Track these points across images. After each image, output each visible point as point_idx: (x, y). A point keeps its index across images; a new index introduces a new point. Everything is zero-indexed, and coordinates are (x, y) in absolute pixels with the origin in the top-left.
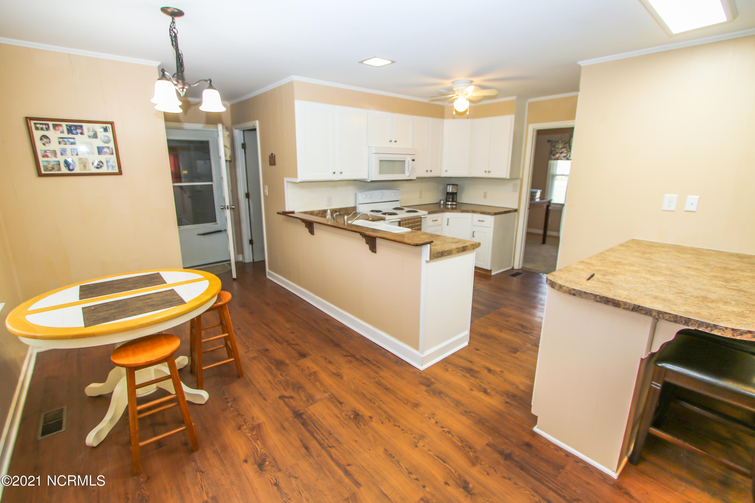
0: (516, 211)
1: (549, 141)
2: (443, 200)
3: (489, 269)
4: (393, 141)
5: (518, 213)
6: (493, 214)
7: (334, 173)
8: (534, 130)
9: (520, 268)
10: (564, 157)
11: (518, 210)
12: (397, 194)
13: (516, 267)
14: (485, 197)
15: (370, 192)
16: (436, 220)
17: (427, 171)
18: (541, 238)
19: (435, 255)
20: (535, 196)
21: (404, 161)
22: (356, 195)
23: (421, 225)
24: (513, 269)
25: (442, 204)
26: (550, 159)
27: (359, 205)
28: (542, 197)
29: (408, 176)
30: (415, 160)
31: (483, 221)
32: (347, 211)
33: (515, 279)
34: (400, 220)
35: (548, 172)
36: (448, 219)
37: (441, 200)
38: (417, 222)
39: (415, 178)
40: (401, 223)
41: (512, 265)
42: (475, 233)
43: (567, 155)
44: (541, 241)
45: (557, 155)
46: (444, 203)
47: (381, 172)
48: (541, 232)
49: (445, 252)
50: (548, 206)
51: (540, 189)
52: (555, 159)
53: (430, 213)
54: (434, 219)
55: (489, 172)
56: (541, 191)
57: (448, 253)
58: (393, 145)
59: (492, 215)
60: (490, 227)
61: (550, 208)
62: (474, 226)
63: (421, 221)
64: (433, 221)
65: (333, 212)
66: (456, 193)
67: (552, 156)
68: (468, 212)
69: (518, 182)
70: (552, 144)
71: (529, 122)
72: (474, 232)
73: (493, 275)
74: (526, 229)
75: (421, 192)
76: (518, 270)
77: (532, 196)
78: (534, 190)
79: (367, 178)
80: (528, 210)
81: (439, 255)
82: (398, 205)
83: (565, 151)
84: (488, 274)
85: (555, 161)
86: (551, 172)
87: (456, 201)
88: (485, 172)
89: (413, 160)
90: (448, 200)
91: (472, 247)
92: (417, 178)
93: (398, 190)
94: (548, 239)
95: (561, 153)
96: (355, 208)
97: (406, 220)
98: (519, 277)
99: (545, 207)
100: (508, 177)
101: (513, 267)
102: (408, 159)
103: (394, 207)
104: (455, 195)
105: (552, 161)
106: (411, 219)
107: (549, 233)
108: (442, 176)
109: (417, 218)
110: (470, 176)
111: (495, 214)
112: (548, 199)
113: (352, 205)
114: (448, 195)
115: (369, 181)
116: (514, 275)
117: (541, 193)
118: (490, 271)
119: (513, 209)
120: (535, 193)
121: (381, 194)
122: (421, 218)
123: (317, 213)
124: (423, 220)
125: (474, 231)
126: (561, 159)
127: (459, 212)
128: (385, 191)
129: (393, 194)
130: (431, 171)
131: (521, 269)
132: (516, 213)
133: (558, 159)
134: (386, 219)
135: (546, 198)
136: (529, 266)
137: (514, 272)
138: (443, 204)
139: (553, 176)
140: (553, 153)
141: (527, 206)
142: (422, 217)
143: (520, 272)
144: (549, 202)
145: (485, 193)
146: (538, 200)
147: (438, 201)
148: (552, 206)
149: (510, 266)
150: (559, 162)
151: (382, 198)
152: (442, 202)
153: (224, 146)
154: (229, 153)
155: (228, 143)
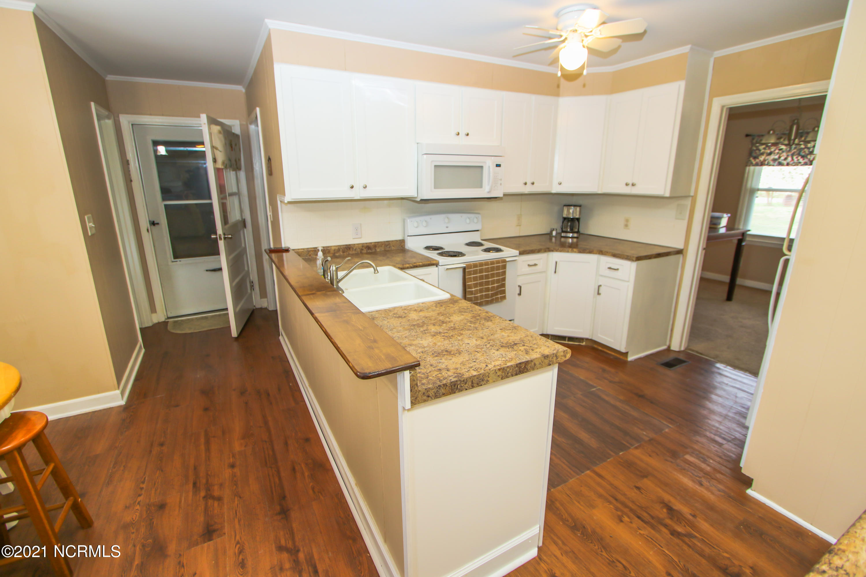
0: (679, 252)
1: (747, 136)
2: (555, 230)
3: (623, 350)
4: (463, 134)
5: (683, 255)
6: (634, 259)
7: (352, 187)
8: (723, 107)
9: (682, 349)
10: (774, 160)
11: (684, 251)
12: (475, 220)
13: (675, 346)
14: (626, 226)
15: (427, 218)
16: (535, 265)
17: (526, 184)
18: (726, 289)
19: (431, 393)
20: (719, 224)
21: (482, 167)
22: (404, 221)
23: (504, 273)
24: (668, 350)
25: (553, 236)
26: (748, 164)
27: (408, 237)
28: (730, 226)
29: (489, 192)
30: (502, 166)
31: (618, 269)
32: (388, 246)
33: (670, 373)
34: (465, 266)
35: (744, 184)
36: (556, 263)
37: (553, 230)
38: (498, 268)
39: (501, 195)
40: (467, 270)
41: (668, 344)
42: (601, 288)
43: (779, 157)
44: (725, 296)
45: (762, 158)
46: (557, 233)
47: (437, 186)
48: (726, 278)
49: (465, 381)
50: (740, 241)
51: (727, 213)
52: (757, 165)
53: (521, 253)
54: (531, 263)
55: (633, 185)
56: (729, 215)
57: (472, 383)
58: (462, 140)
59: (633, 261)
60: (628, 281)
61: (743, 244)
62: (602, 276)
63: (504, 267)
64: (529, 265)
65: (363, 248)
66: (578, 219)
67: (751, 159)
68: (591, 252)
69: (688, 202)
70: (753, 139)
71: (715, 93)
72: (599, 286)
73: (631, 362)
74: (700, 271)
75: (519, 218)
76: (679, 352)
77: (713, 224)
78: (717, 214)
79: (416, 196)
80: (704, 251)
81: (443, 391)
82: (476, 237)
83: (777, 151)
84: (621, 357)
85: (757, 168)
86: (749, 185)
87: (578, 232)
88: (627, 185)
89: (498, 166)
90: (564, 230)
91: (547, 361)
92: (505, 195)
93: (479, 213)
94: (737, 292)
95: (770, 154)
96: (402, 242)
97: (475, 266)
98: (679, 368)
99: (735, 241)
100: (667, 194)
101: (669, 347)
102: (489, 164)
103: (467, 242)
104: (577, 222)
105: (752, 168)
106: (487, 264)
107: (739, 281)
108: (554, 191)
109: (498, 262)
110: (600, 192)
111: (639, 259)
112: (741, 228)
113: (398, 237)
114: (565, 222)
115: (418, 199)
116: (669, 365)
117: (729, 218)
118: (627, 353)
119: (675, 250)
120: (720, 218)
121: (446, 220)
122: (505, 261)
123: (335, 250)
124: (508, 265)
125: (599, 284)
126: (768, 165)
127: (575, 252)
128: (452, 216)
129: (468, 221)
130: (533, 184)
131: (683, 351)
132: (680, 257)
133: (762, 164)
134: (440, 264)
135: (736, 227)
136: (700, 347)
137: (672, 356)
138: (555, 237)
139: (753, 191)
140: (754, 155)
141: (703, 244)
142: (507, 259)
143: (682, 357)
144: (743, 234)
145: (627, 221)
146: (722, 231)
147: (547, 231)
148: (748, 239)
149: (665, 345)
150: (765, 168)
151: (447, 227)
152: (554, 233)
153: (213, 147)
154: (221, 157)
155: (219, 143)
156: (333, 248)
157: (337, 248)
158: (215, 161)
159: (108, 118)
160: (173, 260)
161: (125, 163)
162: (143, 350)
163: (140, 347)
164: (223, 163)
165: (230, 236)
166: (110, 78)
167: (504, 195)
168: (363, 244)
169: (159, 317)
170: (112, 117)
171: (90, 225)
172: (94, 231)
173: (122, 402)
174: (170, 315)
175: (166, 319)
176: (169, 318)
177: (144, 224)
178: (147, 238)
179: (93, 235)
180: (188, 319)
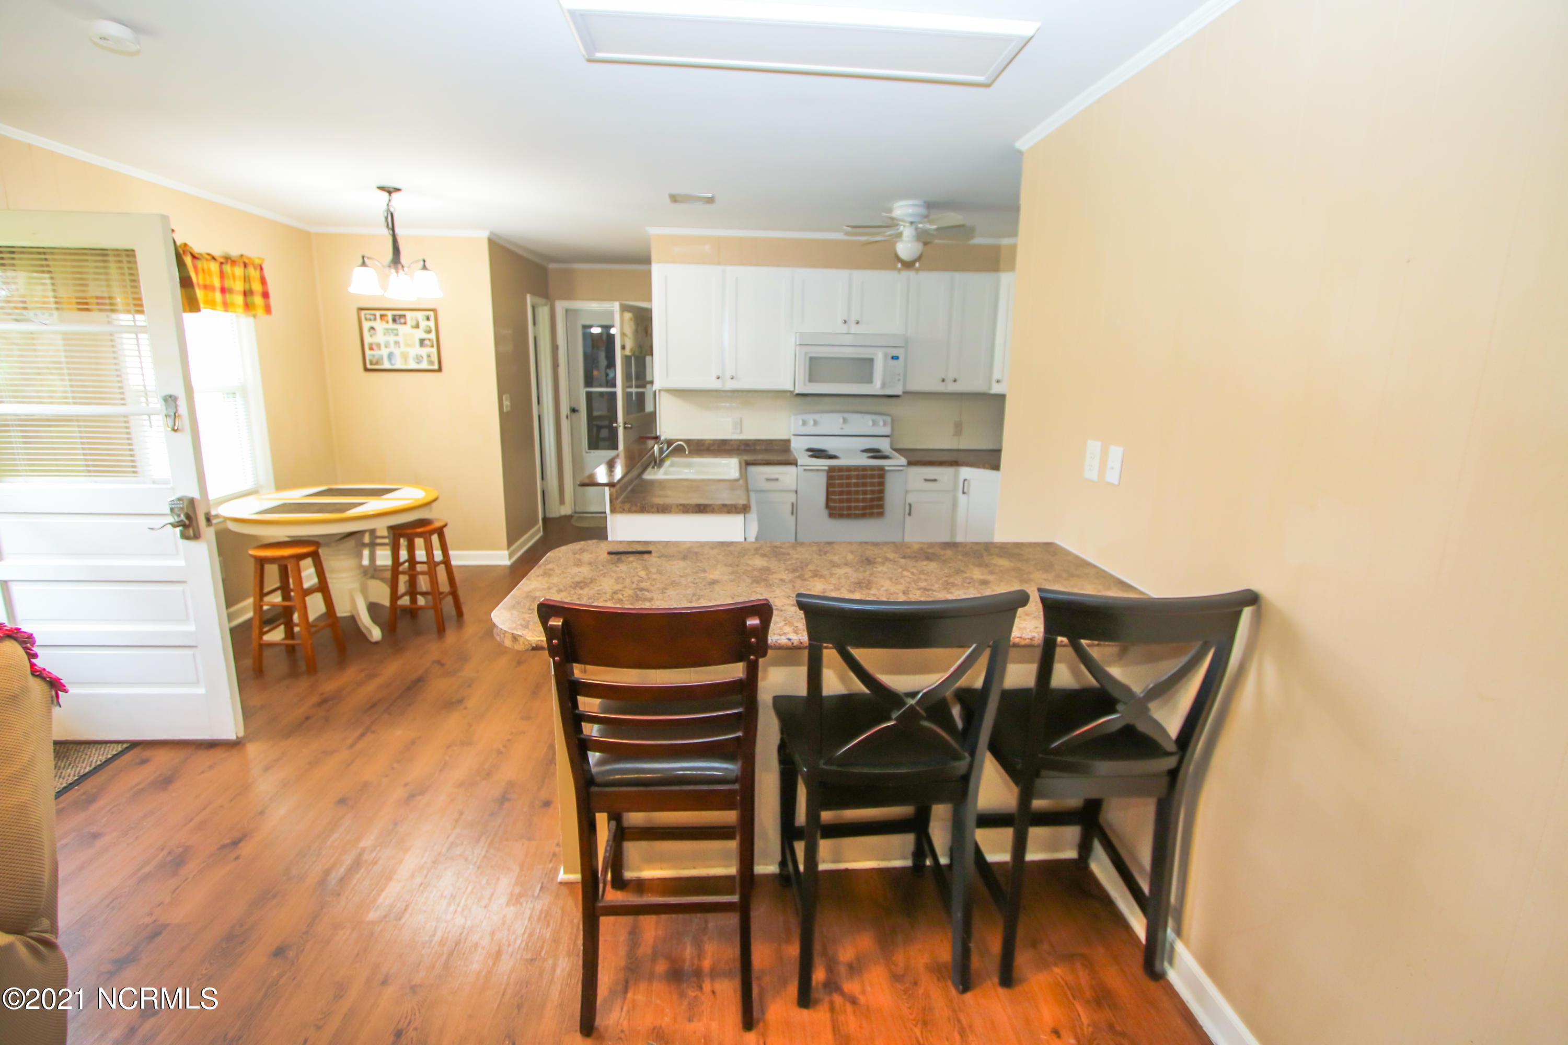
4: (851, 321)
7: (719, 378)
12: (882, 423)
15: (817, 416)
16: (935, 480)
17: (943, 381)
21: (872, 360)
23: (883, 484)
27: (793, 436)
29: (880, 389)
32: (771, 445)
34: (827, 468)
36: (965, 481)
38: (874, 477)
39: (899, 392)
40: (833, 475)
47: (812, 378)
53: (912, 464)
54: (927, 476)
58: (850, 329)
63: (883, 477)
64: (925, 480)
75: (958, 425)
79: (793, 390)
82: (882, 444)
89: (895, 358)
92: (908, 393)
93: (888, 415)
96: (787, 442)
97: (841, 470)
102: (882, 356)
103: (866, 447)
106: (856, 469)
109: (873, 470)
113: (785, 437)
115: (795, 394)
121: (841, 420)
122: (886, 470)
123: (709, 443)
124: (889, 476)
127: (987, 468)
128: (848, 416)
129: (870, 423)
130: (955, 381)
134: (799, 464)
142: (889, 468)
151: (842, 429)
153: (623, 335)
154: (629, 344)
155: (629, 329)
156: (707, 442)
157: (712, 442)
158: (623, 347)
159: (546, 305)
160: (587, 451)
161: (555, 348)
162: (541, 534)
163: (538, 530)
164: (631, 350)
165: (630, 426)
166: (552, 266)
167: (904, 393)
168: (741, 441)
169: (566, 510)
170: (549, 304)
171: (507, 403)
172: (509, 409)
173: (507, 562)
174: (578, 510)
175: (573, 513)
176: (576, 512)
177: (565, 410)
178: (565, 424)
179: (508, 413)
180: (593, 517)
